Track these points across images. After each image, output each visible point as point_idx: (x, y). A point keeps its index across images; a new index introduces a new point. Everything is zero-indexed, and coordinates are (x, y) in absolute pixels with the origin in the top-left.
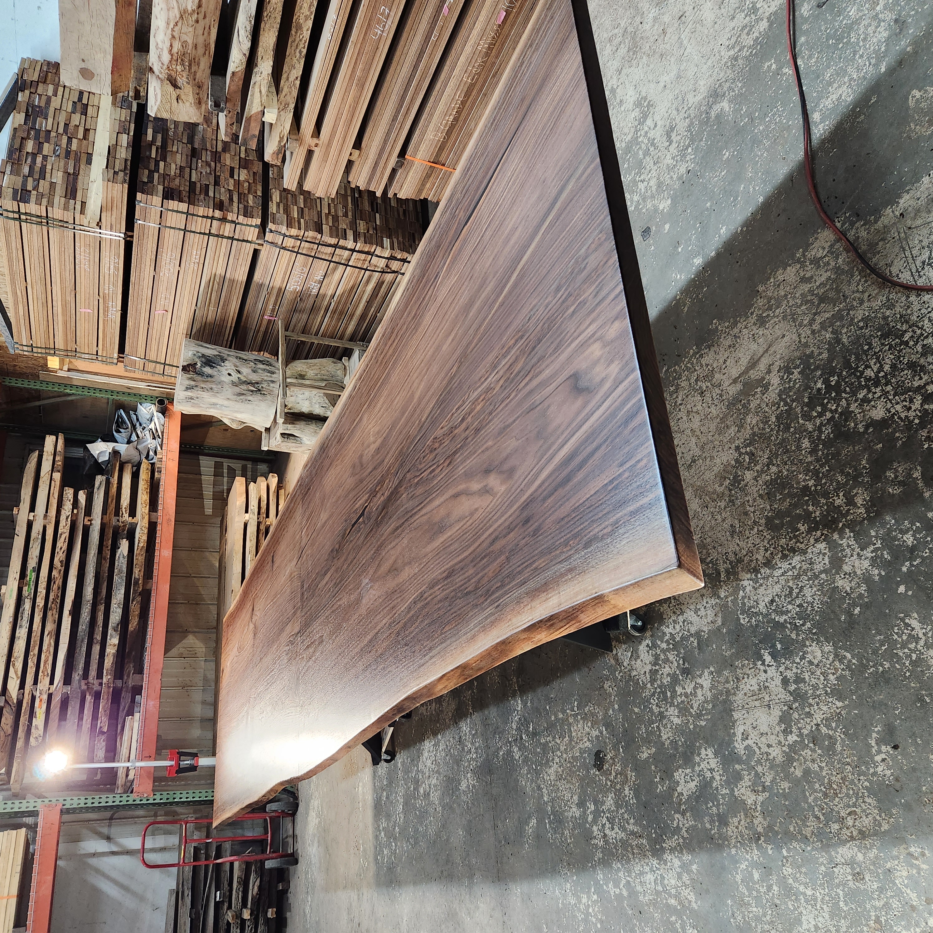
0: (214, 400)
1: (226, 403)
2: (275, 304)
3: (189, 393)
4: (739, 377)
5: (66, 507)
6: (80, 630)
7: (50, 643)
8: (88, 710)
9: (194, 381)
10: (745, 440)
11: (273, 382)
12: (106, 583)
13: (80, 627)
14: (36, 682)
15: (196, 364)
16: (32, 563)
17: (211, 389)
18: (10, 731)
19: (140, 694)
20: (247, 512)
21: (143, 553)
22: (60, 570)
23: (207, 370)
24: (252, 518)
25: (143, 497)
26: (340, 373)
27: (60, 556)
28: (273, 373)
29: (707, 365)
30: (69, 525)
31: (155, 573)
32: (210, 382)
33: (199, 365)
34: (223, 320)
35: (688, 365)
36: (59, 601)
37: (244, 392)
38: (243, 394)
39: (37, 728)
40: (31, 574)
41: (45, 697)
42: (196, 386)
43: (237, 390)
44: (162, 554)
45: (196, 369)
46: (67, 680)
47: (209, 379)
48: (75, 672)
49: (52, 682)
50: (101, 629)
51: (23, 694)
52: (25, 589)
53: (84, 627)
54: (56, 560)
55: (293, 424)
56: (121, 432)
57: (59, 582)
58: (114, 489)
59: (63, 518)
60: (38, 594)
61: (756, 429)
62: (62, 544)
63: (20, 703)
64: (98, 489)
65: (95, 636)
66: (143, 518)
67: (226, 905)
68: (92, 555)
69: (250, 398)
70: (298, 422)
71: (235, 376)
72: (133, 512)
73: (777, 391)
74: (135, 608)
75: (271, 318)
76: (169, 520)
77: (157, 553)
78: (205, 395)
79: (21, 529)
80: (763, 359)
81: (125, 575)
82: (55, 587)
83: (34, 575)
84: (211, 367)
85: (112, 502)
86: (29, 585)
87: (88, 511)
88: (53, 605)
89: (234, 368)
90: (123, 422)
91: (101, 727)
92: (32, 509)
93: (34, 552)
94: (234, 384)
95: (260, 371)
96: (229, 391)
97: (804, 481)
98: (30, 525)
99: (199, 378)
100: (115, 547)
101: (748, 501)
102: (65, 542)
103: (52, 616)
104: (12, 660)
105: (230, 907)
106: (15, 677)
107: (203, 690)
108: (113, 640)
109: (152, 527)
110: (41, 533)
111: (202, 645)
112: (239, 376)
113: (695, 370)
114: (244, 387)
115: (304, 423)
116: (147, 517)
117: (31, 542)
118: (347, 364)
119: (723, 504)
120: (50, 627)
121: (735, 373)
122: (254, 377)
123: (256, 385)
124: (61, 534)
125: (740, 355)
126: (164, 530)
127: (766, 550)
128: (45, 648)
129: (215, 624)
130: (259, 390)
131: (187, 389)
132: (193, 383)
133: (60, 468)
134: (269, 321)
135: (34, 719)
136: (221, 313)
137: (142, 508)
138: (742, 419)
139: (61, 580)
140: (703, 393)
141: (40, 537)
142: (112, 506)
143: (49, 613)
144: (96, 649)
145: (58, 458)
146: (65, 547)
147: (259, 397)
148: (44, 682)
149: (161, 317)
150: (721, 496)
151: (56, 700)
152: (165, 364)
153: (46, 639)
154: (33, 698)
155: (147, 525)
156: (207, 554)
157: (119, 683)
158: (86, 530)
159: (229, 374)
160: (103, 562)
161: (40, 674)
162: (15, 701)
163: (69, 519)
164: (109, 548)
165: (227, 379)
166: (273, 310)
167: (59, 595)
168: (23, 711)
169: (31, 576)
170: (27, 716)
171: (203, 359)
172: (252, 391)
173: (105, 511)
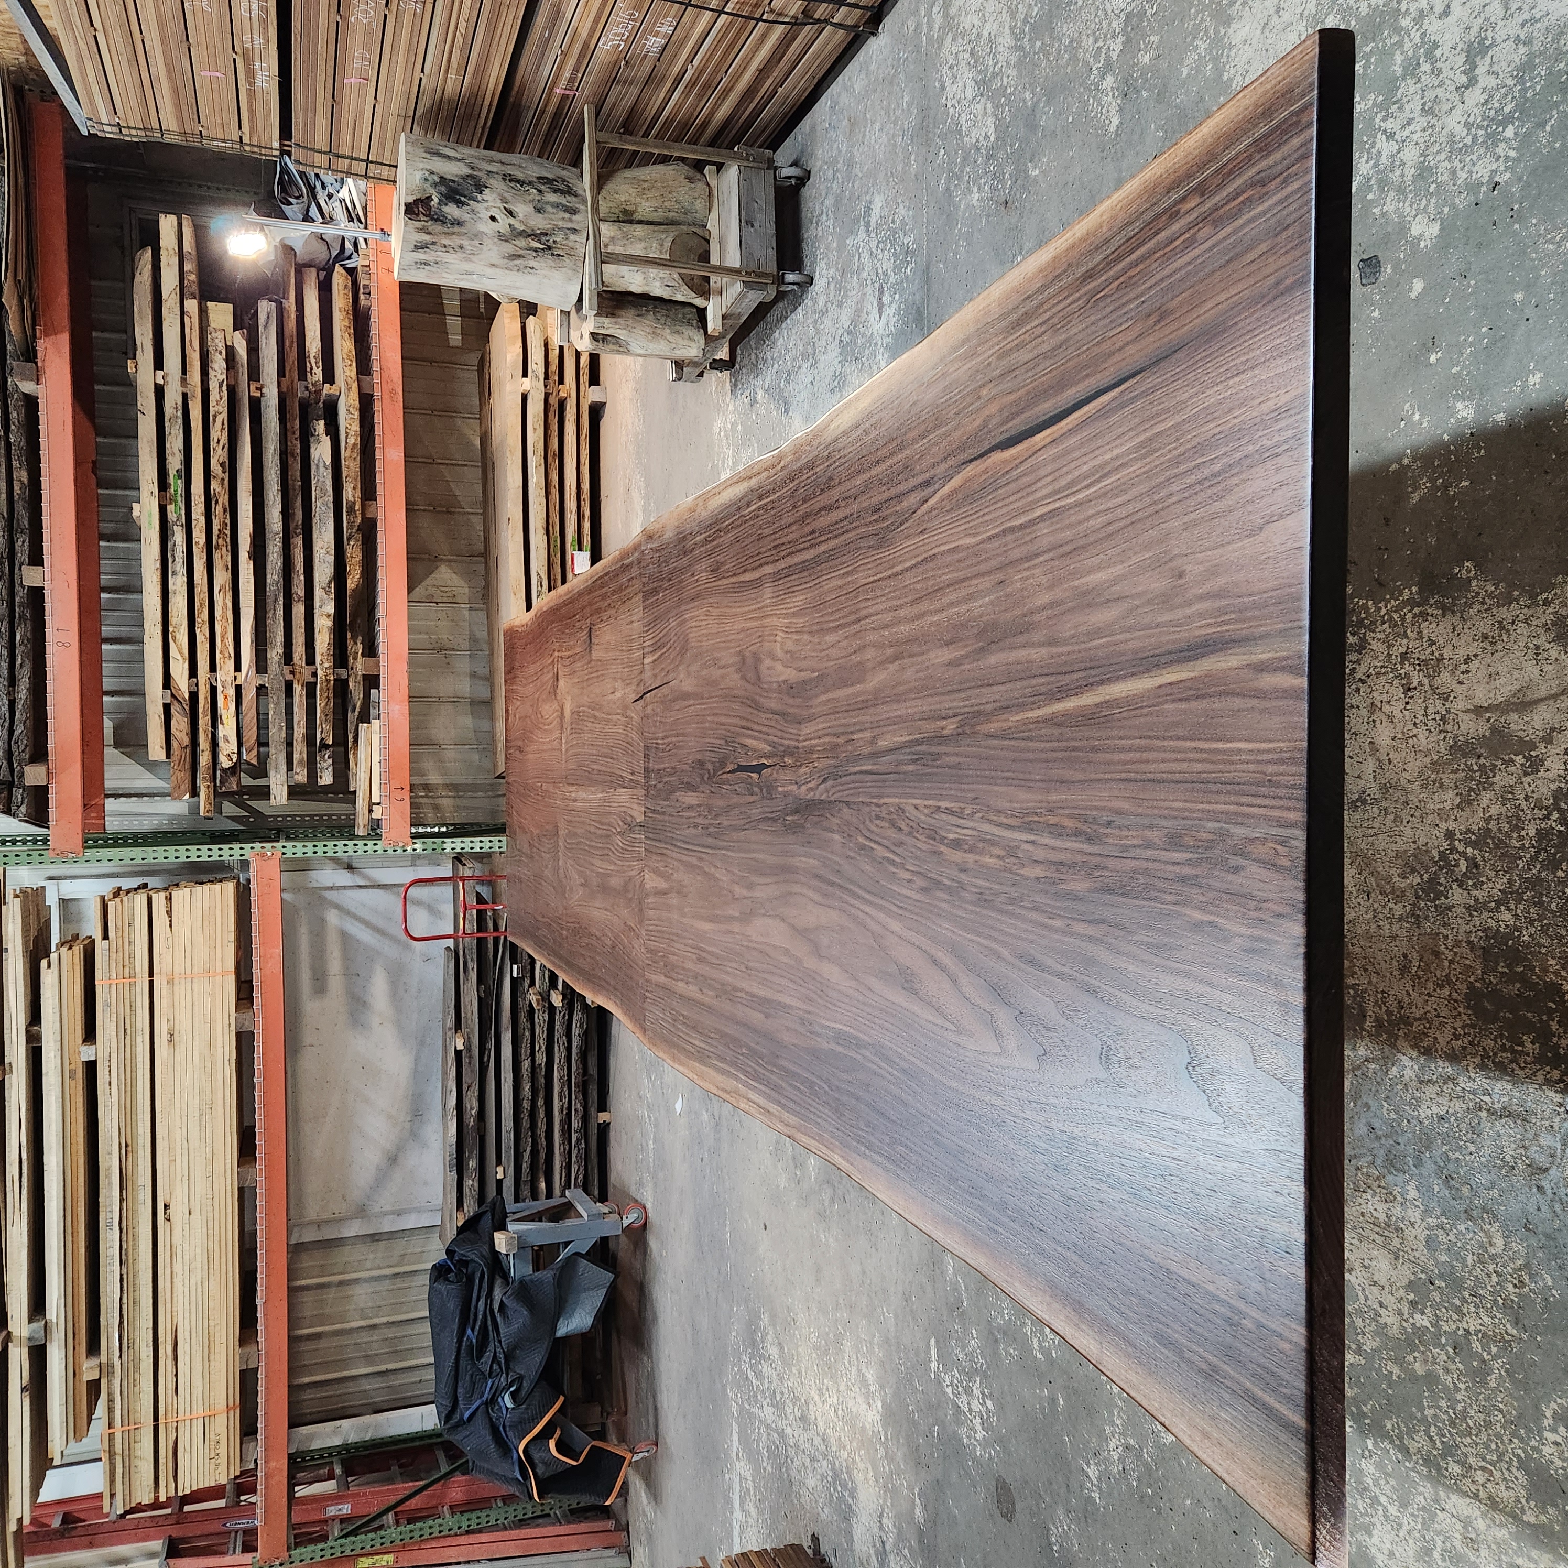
0: (467, 266)
1: (490, 271)
2: (576, 69)
3: (421, 256)
4: (1487, 709)
5: (215, 366)
6: (268, 581)
7: (225, 604)
8: (299, 707)
9: (430, 233)
10: (1468, 831)
11: (574, 231)
12: (299, 499)
13: (269, 576)
14: (213, 668)
15: (429, 198)
16: (175, 463)
17: (461, 247)
18: (186, 741)
19: (377, 687)
20: (525, 374)
21: (356, 454)
22: (223, 479)
23: (451, 210)
24: (534, 385)
25: (344, 346)
26: (699, 205)
27: (219, 455)
28: (574, 212)
29: (1432, 643)
30: (225, 398)
31: (380, 490)
32: (459, 234)
33: (436, 200)
34: (476, 96)
35: (1395, 616)
36: (228, 532)
37: (521, 252)
38: (520, 256)
39: (227, 740)
40: (176, 483)
41: (231, 692)
42: (434, 243)
43: (509, 248)
44: (388, 456)
45: (429, 208)
46: (261, 666)
47: (456, 229)
48: (272, 648)
49: (238, 668)
50: (302, 578)
51: (197, 685)
52: (171, 508)
53: (275, 577)
54: (213, 462)
55: (613, 315)
56: (291, 204)
57: (224, 499)
58: (291, 324)
59: (213, 385)
60: (194, 523)
61: (1493, 826)
62: (219, 433)
63: (194, 696)
64: (265, 327)
65: (294, 589)
66: (349, 389)
67: (527, 982)
68: (272, 451)
69: (532, 263)
70: (622, 313)
71: (504, 223)
72: (329, 377)
73: (1553, 786)
74: (354, 553)
75: (567, 92)
76: (393, 391)
77: (378, 454)
78: (450, 257)
79: (146, 401)
80: (1542, 707)
81: (331, 499)
82: (219, 509)
83: (180, 483)
84: (460, 204)
85: (291, 347)
86: (176, 501)
87: (254, 373)
88: (220, 541)
89: (501, 206)
90: (292, 181)
91: (322, 739)
92: (159, 364)
93: (175, 443)
94: (501, 236)
95: (549, 209)
96: (494, 251)
97: (1556, 973)
98: (159, 392)
99: (438, 228)
100: (306, 436)
101: (1446, 937)
102: (223, 429)
103: (222, 559)
104: (171, 629)
105: (532, 984)
106: (179, 657)
107: (470, 656)
108: (325, 607)
109: (366, 403)
110: (180, 408)
111: (462, 583)
112: (511, 221)
113: (1406, 635)
114: (522, 242)
115: (632, 311)
116: (355, 386)
117: (167, 424)
118: (713, 183)
119: (1398, 910)
120: (222, 577)
121: (1482, 696)
122: (539, 223)
123: (544, 239)
124: (215, 416)
125: (1502, 669)
126: (386, 411)
127: (1456, 1037)
128: (218, 613)
129: (480, 547)
130: (550, 248)
131: (417, 248)
132: (427, 238)
133: (195, 288)
134: (564, 97)
135: (220, 727)
136: (471, 84)
137: (345, 369)
138: (1471, 790)
139: (227, 497)
140: (1409, 689)
141: (180, 414)
142: (292, 356)
143: (217, 556)
144: (299, 610)
145: (187, 267)
146: (224, 439)
147: (549, 261)
148: (226, 667)
149: (355, 90)
150: (1399, 896)
151: (249, 695)
152: (368, 161)
153: (218, 598)
154: (213, 690)
155: (357, 403)
156: (459, 422)
157: (343, 672)
158: (256, 405)
159: (493, 219)
160: (290, 460)
161: (218, 655)
162: (187, 697)
163: (224, 388)
164: (298, 434)
165: (488, 228)
166: (571, 80)
167: (228, 521)
168: (201, 710)
169: (176, 485)
170: (209, 717)
171: (443, 189)
172: (536, 250)
173: (281, 372)
